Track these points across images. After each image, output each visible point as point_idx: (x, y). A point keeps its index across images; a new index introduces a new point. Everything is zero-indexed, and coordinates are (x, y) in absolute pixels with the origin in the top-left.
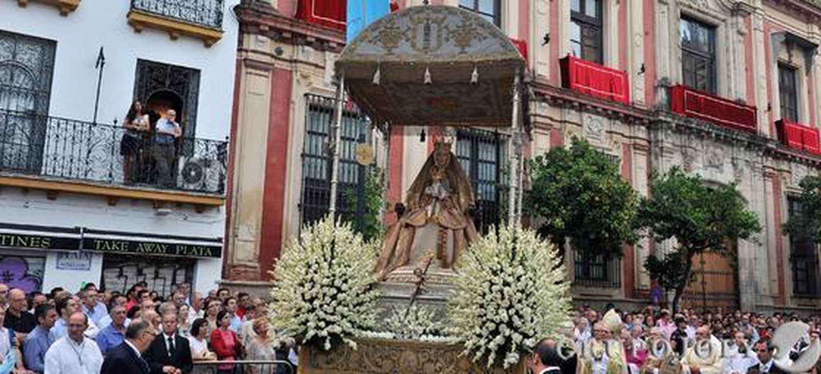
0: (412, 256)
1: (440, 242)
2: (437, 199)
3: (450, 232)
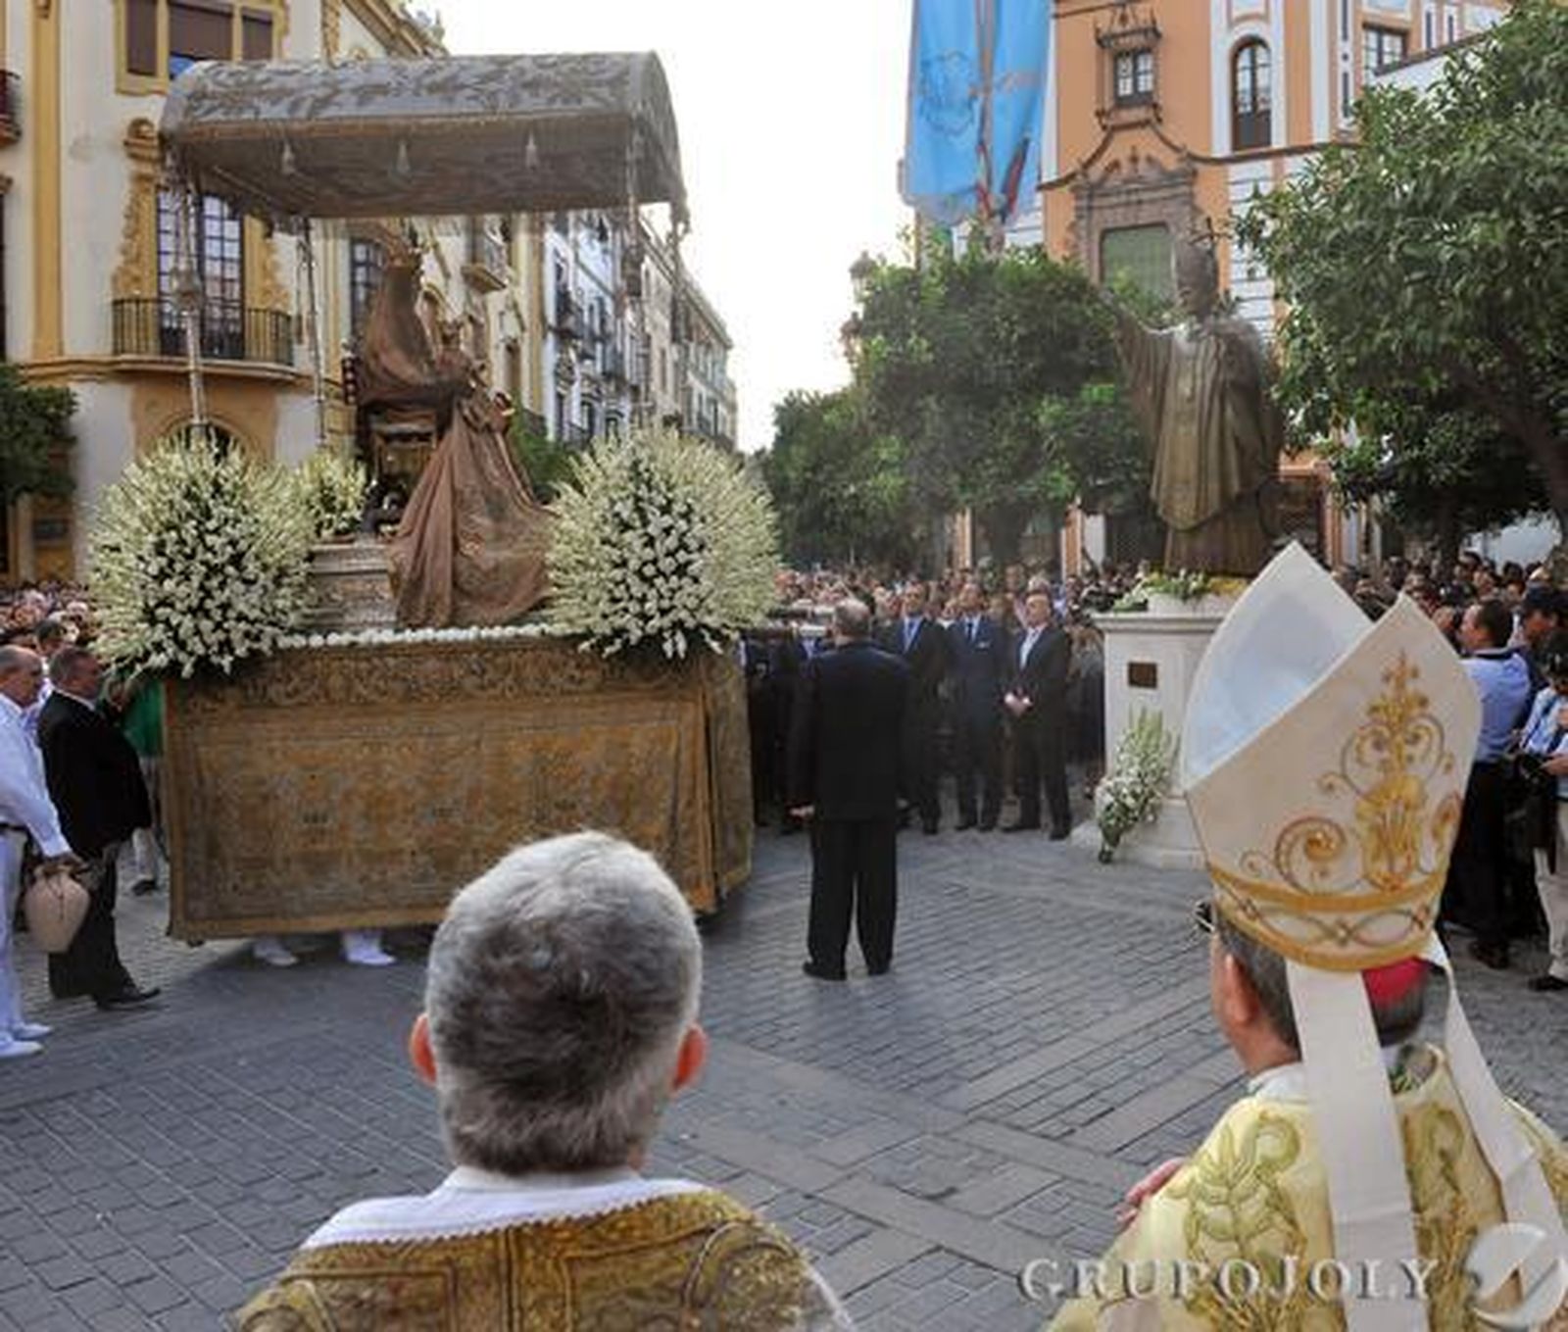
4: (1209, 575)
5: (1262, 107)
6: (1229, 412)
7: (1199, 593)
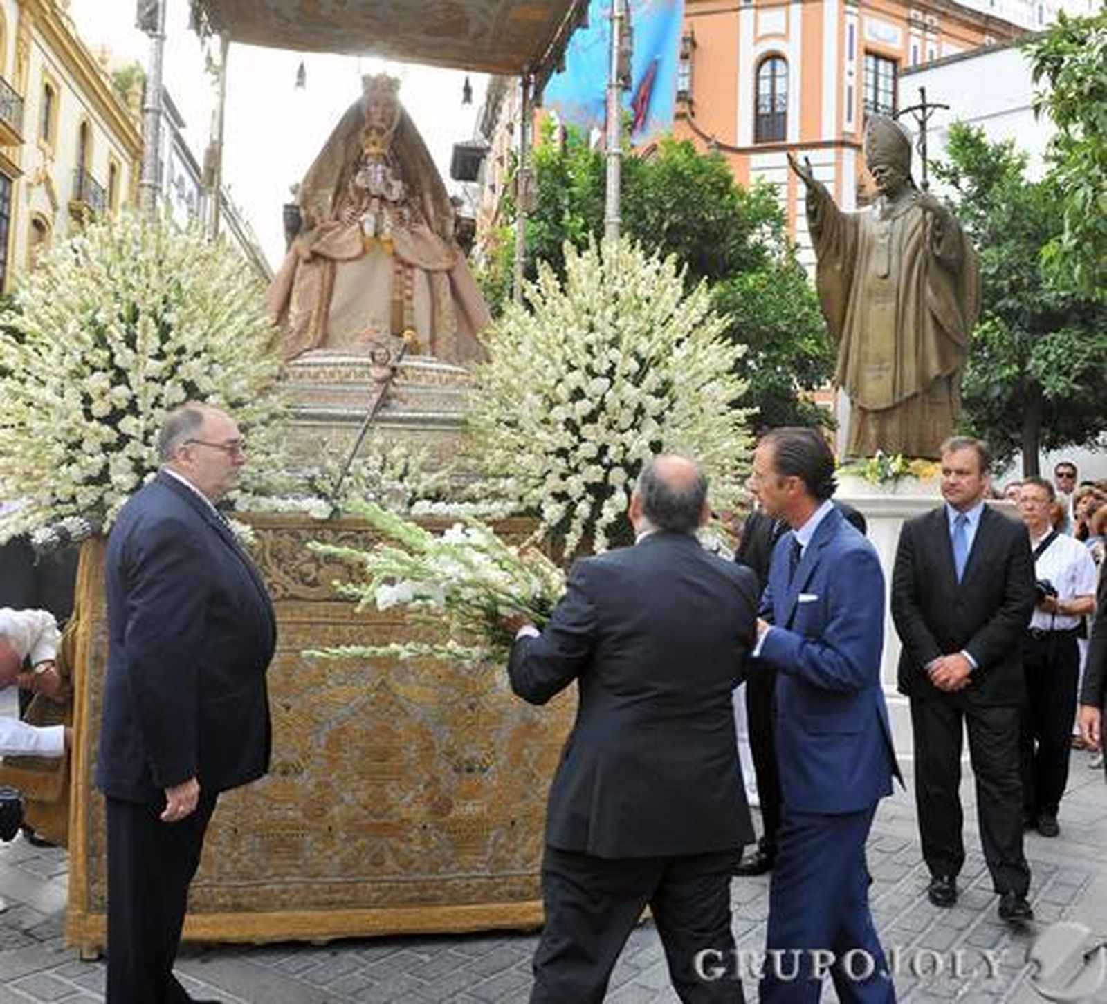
0: (334, 327)
1: (397, 297)
2: (382, 199)
3: (419, 275)
4: (908, 457)
5: (779, 109)
6: (929, 292)
7: (897, 476)
